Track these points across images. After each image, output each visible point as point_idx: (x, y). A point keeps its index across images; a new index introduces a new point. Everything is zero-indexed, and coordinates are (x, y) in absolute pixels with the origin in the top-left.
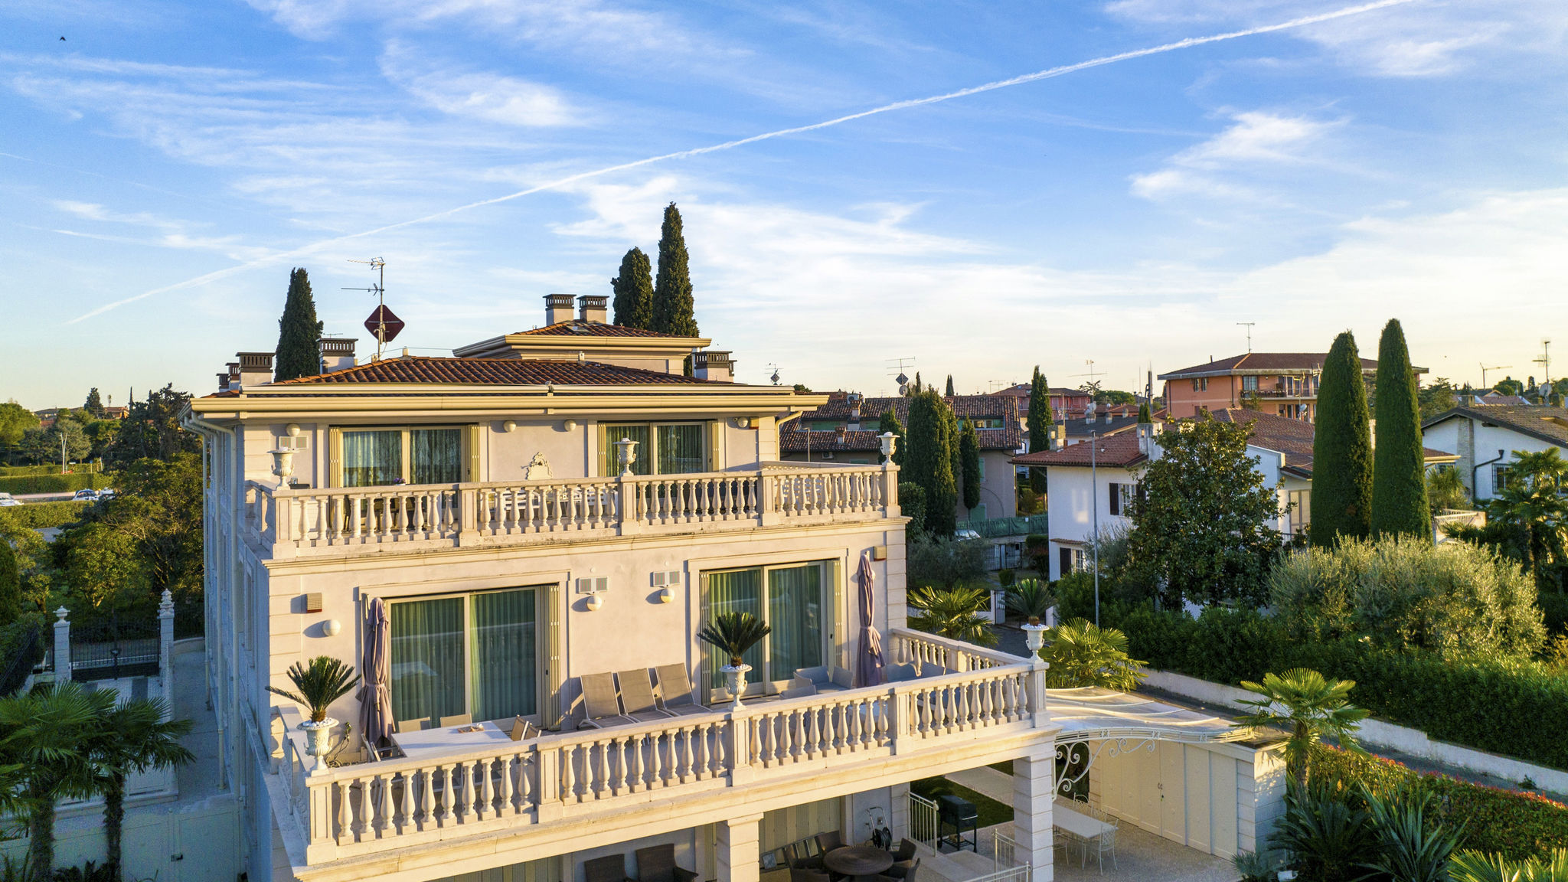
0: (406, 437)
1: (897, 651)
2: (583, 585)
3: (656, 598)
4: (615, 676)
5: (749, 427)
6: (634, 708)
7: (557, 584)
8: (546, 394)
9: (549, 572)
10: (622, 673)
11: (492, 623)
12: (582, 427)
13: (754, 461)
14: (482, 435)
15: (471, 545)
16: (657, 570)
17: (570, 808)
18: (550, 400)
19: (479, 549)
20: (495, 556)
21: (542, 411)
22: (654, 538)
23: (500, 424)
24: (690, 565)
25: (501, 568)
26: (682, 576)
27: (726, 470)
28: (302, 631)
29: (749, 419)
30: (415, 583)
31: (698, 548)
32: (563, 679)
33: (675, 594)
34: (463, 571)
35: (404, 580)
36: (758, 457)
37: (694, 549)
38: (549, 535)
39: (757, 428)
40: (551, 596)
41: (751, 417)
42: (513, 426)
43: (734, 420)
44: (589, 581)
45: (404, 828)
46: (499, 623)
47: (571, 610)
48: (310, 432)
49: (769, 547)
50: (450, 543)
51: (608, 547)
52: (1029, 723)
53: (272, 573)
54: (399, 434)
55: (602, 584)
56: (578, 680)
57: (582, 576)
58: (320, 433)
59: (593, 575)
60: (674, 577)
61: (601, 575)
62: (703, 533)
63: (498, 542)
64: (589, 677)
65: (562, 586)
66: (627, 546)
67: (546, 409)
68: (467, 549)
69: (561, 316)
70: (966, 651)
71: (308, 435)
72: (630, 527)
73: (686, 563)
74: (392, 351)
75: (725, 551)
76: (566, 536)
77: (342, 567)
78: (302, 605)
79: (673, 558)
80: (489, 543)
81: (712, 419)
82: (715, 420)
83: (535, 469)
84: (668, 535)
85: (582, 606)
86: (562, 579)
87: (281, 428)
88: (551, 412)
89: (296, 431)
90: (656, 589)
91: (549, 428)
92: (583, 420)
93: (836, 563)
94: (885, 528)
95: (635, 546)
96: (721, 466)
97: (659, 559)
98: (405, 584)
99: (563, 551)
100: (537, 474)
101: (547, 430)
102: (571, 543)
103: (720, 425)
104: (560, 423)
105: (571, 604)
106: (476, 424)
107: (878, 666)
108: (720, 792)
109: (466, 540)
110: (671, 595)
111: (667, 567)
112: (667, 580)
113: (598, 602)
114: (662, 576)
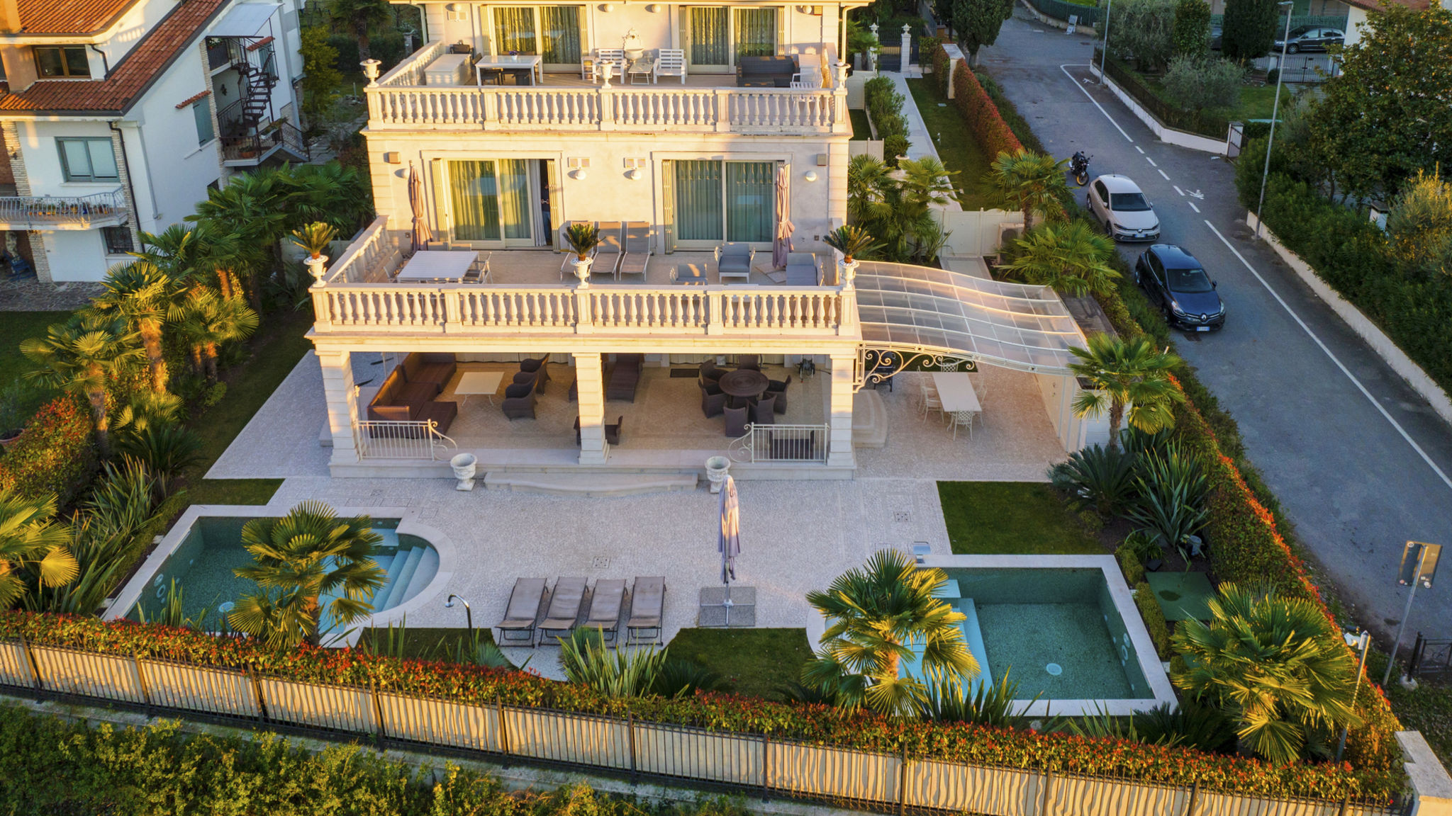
2: (571, 161)
3: (629, 175)
7: (554, 160)
9: (548, 152)
15: (493, 129)
16: (628, 156)
17: (465, 327)
19: (499, 132)
20: (508, 138)
22: (623, 135)
24: (654, 155)
26: (648, 162)
28: (390, 174)
30: (457, 151)
31: (661, 143)
33: (641, 175)
34: (488, 146)
35: (450, 149)
38: (548, 126)
40: (550, 167)
44: (576, 159)
50: (480, 127)
51: (591, 138)
52: (834, 331)
53: (368, 138)
55: (586, 162)
57: (571, 155)
59: (579, 155)
60: (642, 162)
61: (586, 157)
62: (665, 134)
63: (514, 129)
65: (557, 161)
66: (606, 138)
68: (489, 132)
72: (608, 125)
77: (409, 137)
78: (387, 158)
79: (640, 149)
80: (507, 129)
83: (630, 41)
84: (633, 133)
86: (556, 156)
90: (628, 170)
93: (781, 164)
95: (609, 138)
97: (630, 149)
98: (450, 151)
102: (564, 133)
103: (786, 12)
105: (564, 175)
109: (490, 126)
110: (637, 176)
111: (635, 155)
112: (636, 164)
113: (582, 176)
114: (632, 160)
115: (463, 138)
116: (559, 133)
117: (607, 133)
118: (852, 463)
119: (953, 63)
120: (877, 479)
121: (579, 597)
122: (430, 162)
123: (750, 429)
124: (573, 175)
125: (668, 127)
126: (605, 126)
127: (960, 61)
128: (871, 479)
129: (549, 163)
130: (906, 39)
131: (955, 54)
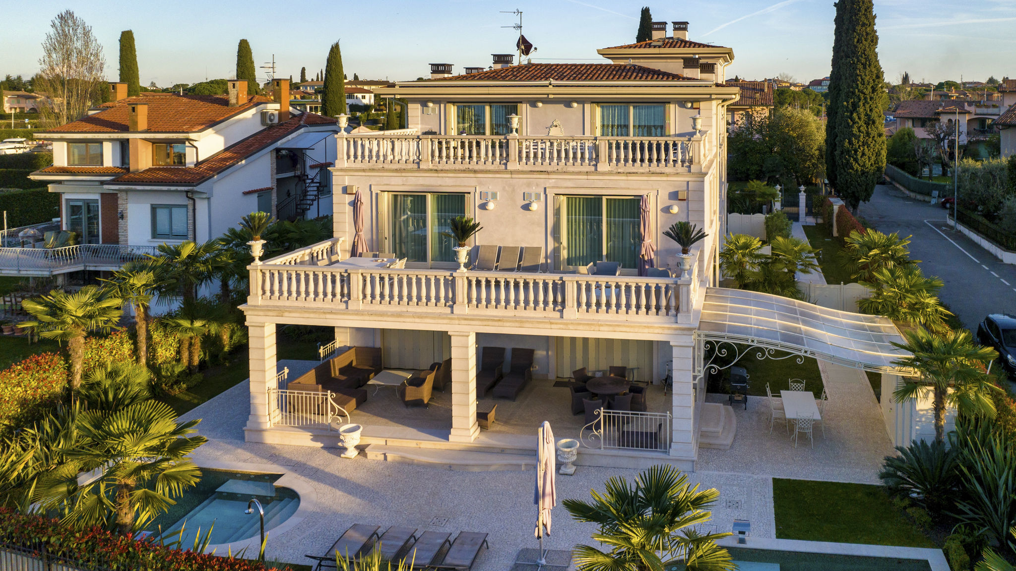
3: (526, 207)
5: (693, 108)
7: (469, 193)
8: (548, 86)
9: (465, 186)
10: (505, 248)
12: (580, 106)
14: (523, 108)
16: (527, 191)
19: (431, 171)
20: (436, 175)
24: (547, 189)
25: (439, 182)
26: (543, 196)
28: (347, 202)
30: (398, 185)
31: (553, 180)
33: (537, 206)
34: (421, 181)
35: (393, 183)
37: (550, 181)
39: (700, 108)
40: (466, 199)
42: (540, 105)
43: (682, 103)
44: (486, 194)
47: (477, 208)
48: (437, 106)
49: (601, 184)
51: (497, 176)
53: (334, 173)
54: (484, 107)
55: (494, 196)
57: (484, 190)
59: (490, 188)
60: (538, 197)
61: (494, 191)
62: (556, 172)
63: (442, 168)
64: (485, 246)
65: (472, 194)
66: (509, 176)
72: (513, 165)
73: (545, 189)
75: (570, 184)
76: (478, 167)
77: (363, 174)
78: (345, 190)
79: (536, 185)
81: (667, 102)
82: (669, 103)
83: (554, 129)
84: (531, 171)
86: (472, 190)
89: (430, 105)
90: (527, 202)
92: (580, 102)
93: (648, 199)
94: (687, 179)
95: (514, 176)
97: (529, 185)
98: (393, 185)
99: (472, 175)
101: (560, 107)
103: (672, 106)
105: (477, 205)
110: (534, 207)
111: (534, 190)
112: (533, 198)
113: (491, 206)
114: (530, 195)
115: (403, 174)
116: (475, 172)
117: (512, 172)
118: (693, 454)
119: (836, 208)
120: (716, 473)
121: (401, 543)
122: (377, 194)
123: (599, 414)
124: (483, 207)
125: (559, 168)
126: (510, 166)
127: (841, 207)
128: (711, 473)
129: (466, 195)
130: (802, 197)
131: (837, 204)
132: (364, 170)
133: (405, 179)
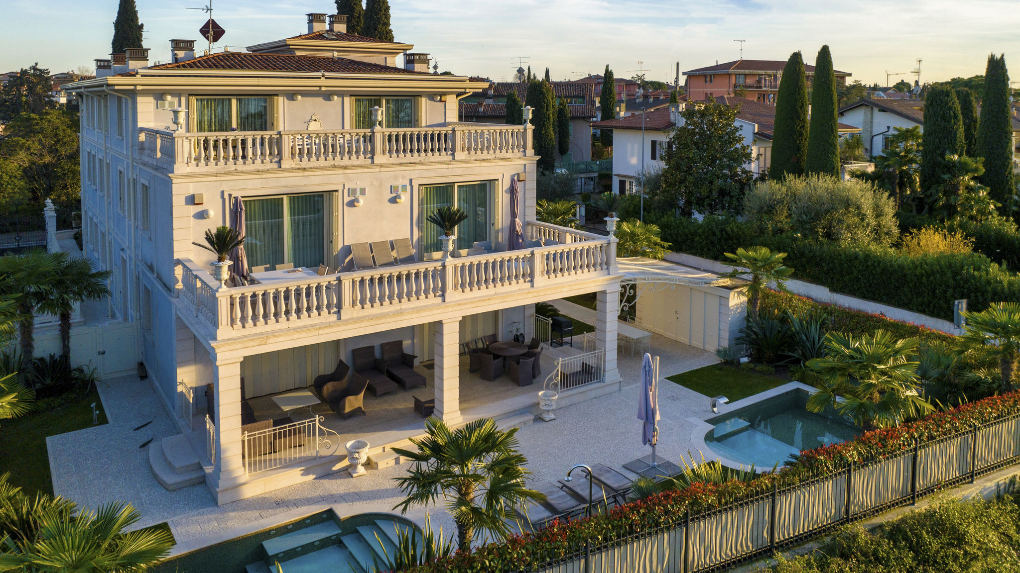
0: (234, 102)
1: (530, 234)
2: (352, 192)
3: (393, 200)
4: (370, 244)
5: (441, 101)
6: (382, 262)
7: (337, 191)
8: (320, 78)
10: (374, 243)
11: (299, 215)
12: (341, 98)
13: (443, 121)
14: (281, 102)
15: (288, 167)
16: (394, 184)
17: (357, 312)
18: (323, 82)
19: (293, 170)
20: (302, 174)
21: (318, 88)
22: (393, 165)
23: (291, 96)
24: (413, 181)
25: (305, 181)
26: (409, 188)
27: (426, 126)
28: (192, 215)
29: (441, 96)
30: (256, 189)
32: (340, 246)
33: (404, 198)
34: (283, 182)
35: (250, 187)
36: (445, 119)
37: (415, 172)
38: (333, 162)
39: (445, 101)
40: (334, 198)
41: (442, 94)
42: (299, 97)
43: (432, 96)
44: (355, 190)
45: (269, 321)
46: (303, 215)
47: (345, 206)
48: (177, 99)
49: (459, 172)
50: (276, 166)
51: (366, 170)
52: (606, 272)
53: (174, 181)
54: (230, 100)
55: (363, 192)
56: (349, 246)
57: (352, 186)
58: (183, 99)
59: (358, 185)
60: (404, 187)
61: (363, 187)
62: (421, 163)
63: (303, 166)
64: (355, 245)
65: (340, 193)
66: (378, 170)
67: (320, 87)
68: (286, 169)
69: (318, 27)
70: (571, 233)
71: (176, 100)
72: (379, 159)
73: (411, 180)
74: (218, 48)
75: (433, 174)
76: (342, 163)
78: (192, 200)
79: (403, 177)
80: (299, 166)
81: (418, 95)
82: (420, 96)
83: (312, 124)
84: (401, 164)
85: (352, 204)
86: (340, 188)
87: (160, 96)
88: (323, 89)
89: (169, 98)
90: (394, 195)
91: (321, 99)
92: (342, 94)
93: (496, 182)
94: (524, 162)
95: (382, 170)
96: (424, 124)
97: (396, 178)
99: (341, 172)
100: (314, 127)
101: (320, 100)
102: (346, 167)
103: (424, 99)
104: (328, 96)
105: (345, 203)
106: (277, 95)
107: (520, 241)
108: (438, 305)
109: (286, 164)
110: (401, 199)
111: (400, 182)
112: (400, 190)
113: (361, 202)
114: (397, 187)
115: (264, 176)
117: (381, 166)
125: (421, 159)
126: (376, 160)
129: (334, 193)
132: (216, 175)
133: (264, 181)
